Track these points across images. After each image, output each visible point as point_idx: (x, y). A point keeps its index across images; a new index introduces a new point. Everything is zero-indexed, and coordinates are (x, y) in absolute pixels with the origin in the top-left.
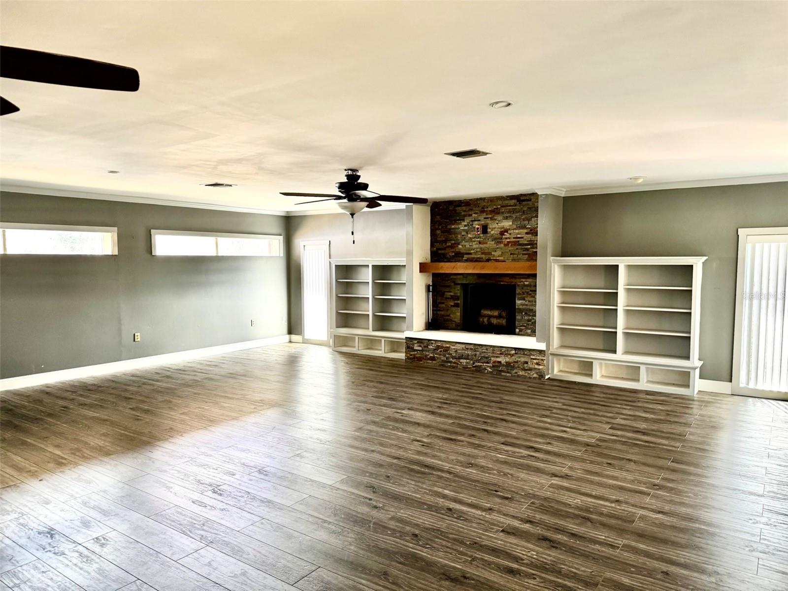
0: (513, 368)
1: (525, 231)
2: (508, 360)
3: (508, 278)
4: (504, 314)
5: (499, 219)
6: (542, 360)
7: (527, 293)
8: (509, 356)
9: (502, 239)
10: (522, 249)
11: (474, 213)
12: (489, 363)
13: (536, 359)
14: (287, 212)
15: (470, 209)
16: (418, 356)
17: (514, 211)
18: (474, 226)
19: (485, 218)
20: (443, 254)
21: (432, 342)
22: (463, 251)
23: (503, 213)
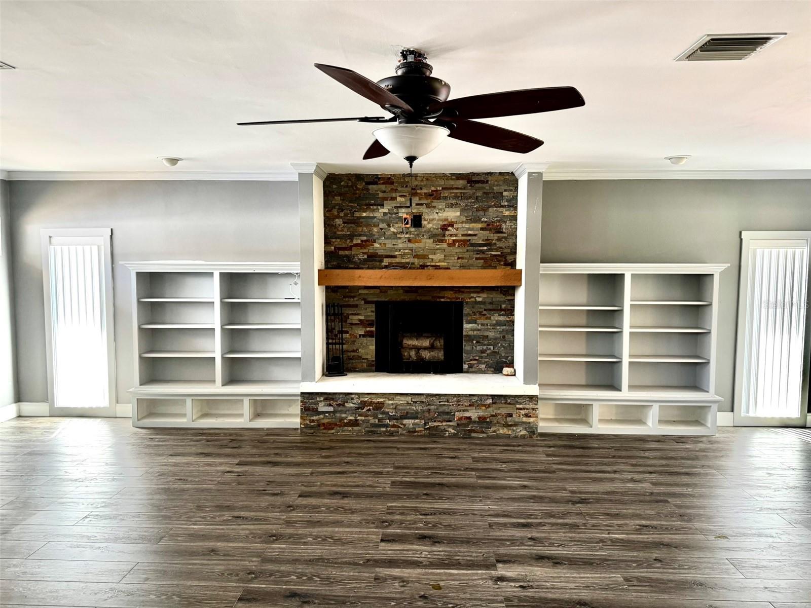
0: (490, 424)
1: (480, 226)
2: (481, 413)
3: (452, 292)
5: (440, 207)
6: (534, 409)
8: (484, 408)
9: (444, 236)
10: (474, 251)
11: (401, 196)
12: (450, 421)
13: (524, 409)
15: (392, 189)
16: (326, 421)
17: (464, 197)
18: (400, 215)
19: (417, 204)
20: (346, 256)
22: (380, 252)
23: (445, 198)
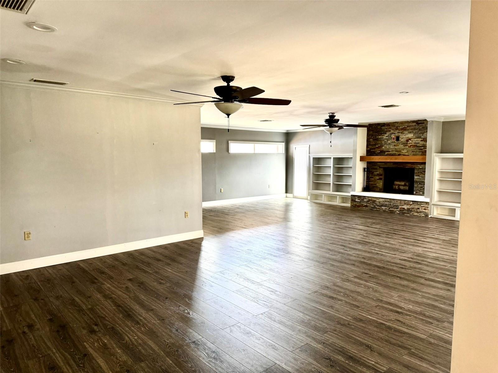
0: (411, 211)
1: (421, 139)
2: (408, 207)
3: (410, 164)
4: (407, 184)
5: (406, 133)
6: (427, 207)
7: (421, 172)
8: (409, 205)
9: (407, 143)
10: (418, 149)
11: (392, 130)
12: (398, 209)
13: (424, 207)
14: (287, 130)
15: (389, 128)
16: (358, 205)
17: (415, 129)
18: (392, 136)
19: (398, 133)
20: (373, 151)
21: (366, 197)
22: (385, 150)
23: (408, 130)
